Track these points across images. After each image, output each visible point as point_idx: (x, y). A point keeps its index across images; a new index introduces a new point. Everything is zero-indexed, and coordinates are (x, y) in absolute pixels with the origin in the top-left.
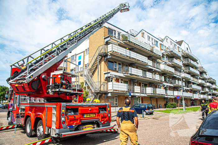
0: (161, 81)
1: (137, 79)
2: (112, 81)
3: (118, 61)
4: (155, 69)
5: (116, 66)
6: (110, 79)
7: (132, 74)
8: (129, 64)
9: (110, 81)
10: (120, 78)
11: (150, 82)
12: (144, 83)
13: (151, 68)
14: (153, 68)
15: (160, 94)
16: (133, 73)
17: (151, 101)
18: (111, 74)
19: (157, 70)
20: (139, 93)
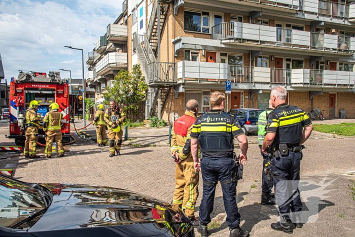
0: (345, 51)
1: (263, 50)
2: (194, 59)
3: (213, 10)
4: (328, 20)
5: (206, 24)
6: (190, 54)
7: (244, 38)
8: (248, 15)
9: (190, 58)
10: (218, 51)
11: (311, 56)
12: (292, 58)
13: (314, 17)
14: (321, 18)
15: (335, 85)
16: (245, 36)
17: (312, 100)
18: (183, 44)
19: (335, 21)
20: (268, 83)
